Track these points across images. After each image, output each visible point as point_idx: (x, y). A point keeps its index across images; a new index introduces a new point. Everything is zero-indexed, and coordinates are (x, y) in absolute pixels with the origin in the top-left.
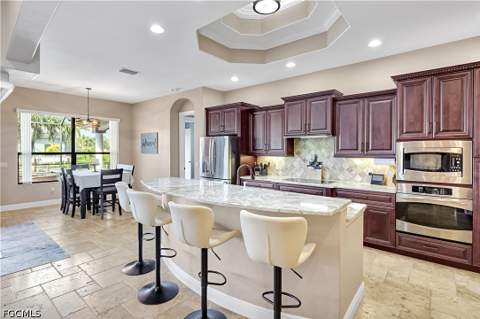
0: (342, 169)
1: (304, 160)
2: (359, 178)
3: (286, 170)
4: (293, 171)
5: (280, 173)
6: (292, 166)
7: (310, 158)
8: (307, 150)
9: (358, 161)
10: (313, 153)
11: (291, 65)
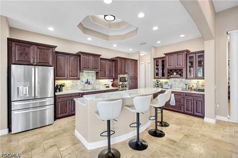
0: (97, 84)
1: (82, 81)
2: (102, 86)
3: (72, 87)
4: (77, 87)
5: (69, 89)
6: (76, 85)
7: (85, 80)
8: (83, 77)
9: (101, 81)
10: (86, 78)
11: (89, 39)
